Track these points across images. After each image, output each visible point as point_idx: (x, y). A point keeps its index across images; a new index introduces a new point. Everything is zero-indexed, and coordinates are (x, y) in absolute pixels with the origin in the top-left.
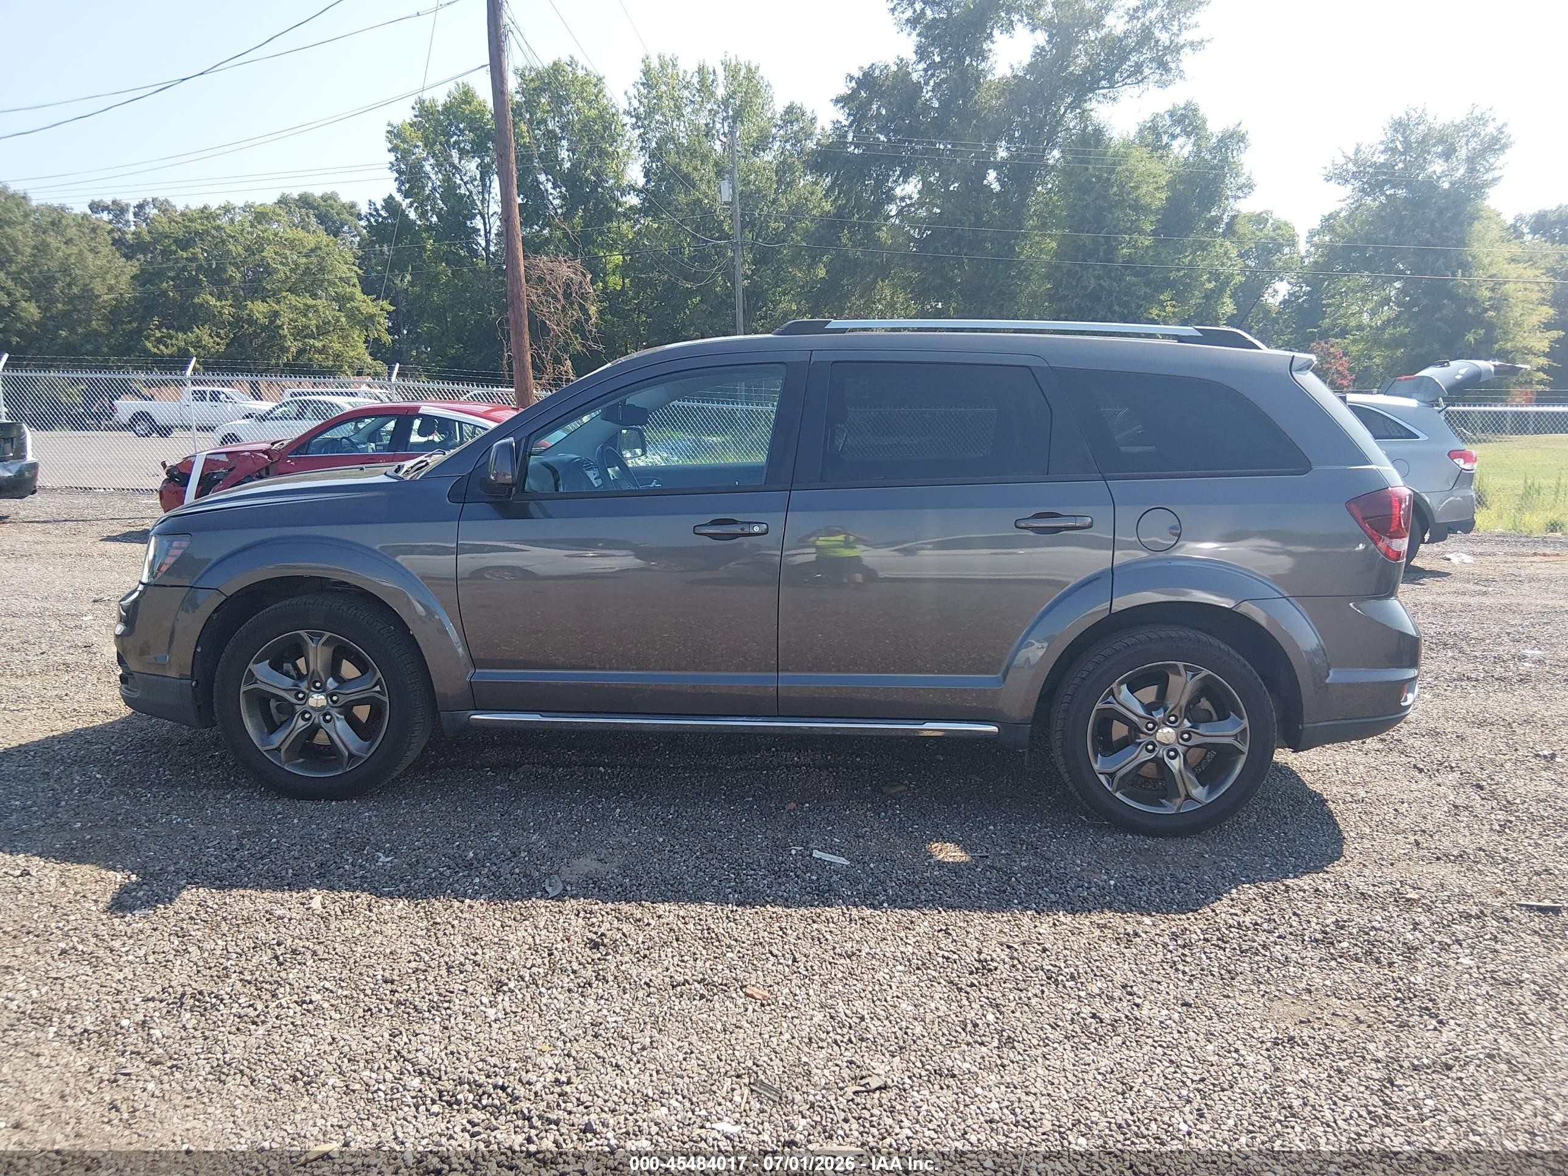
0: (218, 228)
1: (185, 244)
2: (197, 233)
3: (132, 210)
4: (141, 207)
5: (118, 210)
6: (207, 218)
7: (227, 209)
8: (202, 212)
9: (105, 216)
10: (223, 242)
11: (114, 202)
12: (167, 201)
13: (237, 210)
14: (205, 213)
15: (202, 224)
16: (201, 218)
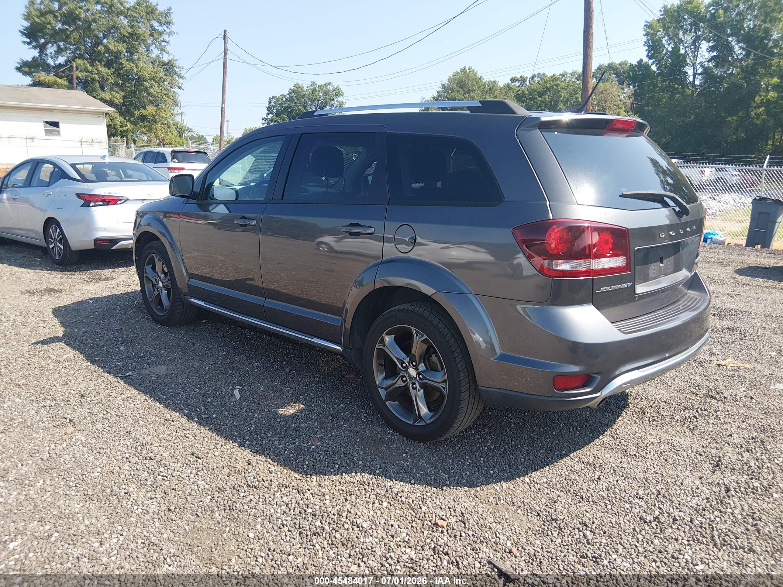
0: (557, 85)
1: (541, 94)
2: (547, 88)
3: (528, 79)
4: (533, 78)
5: (523, 80)
6: (553, 80)
7: (563, 75)
8: (552, 78)
9: (517, 84)
10: (559, 91)
11: (521, 77)
12: (544, 74)
13: (568, 75)
14: (553, 78)
15: (550, 84)
16: (550, 81)
